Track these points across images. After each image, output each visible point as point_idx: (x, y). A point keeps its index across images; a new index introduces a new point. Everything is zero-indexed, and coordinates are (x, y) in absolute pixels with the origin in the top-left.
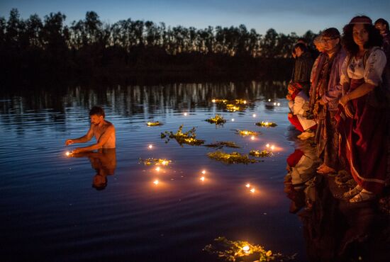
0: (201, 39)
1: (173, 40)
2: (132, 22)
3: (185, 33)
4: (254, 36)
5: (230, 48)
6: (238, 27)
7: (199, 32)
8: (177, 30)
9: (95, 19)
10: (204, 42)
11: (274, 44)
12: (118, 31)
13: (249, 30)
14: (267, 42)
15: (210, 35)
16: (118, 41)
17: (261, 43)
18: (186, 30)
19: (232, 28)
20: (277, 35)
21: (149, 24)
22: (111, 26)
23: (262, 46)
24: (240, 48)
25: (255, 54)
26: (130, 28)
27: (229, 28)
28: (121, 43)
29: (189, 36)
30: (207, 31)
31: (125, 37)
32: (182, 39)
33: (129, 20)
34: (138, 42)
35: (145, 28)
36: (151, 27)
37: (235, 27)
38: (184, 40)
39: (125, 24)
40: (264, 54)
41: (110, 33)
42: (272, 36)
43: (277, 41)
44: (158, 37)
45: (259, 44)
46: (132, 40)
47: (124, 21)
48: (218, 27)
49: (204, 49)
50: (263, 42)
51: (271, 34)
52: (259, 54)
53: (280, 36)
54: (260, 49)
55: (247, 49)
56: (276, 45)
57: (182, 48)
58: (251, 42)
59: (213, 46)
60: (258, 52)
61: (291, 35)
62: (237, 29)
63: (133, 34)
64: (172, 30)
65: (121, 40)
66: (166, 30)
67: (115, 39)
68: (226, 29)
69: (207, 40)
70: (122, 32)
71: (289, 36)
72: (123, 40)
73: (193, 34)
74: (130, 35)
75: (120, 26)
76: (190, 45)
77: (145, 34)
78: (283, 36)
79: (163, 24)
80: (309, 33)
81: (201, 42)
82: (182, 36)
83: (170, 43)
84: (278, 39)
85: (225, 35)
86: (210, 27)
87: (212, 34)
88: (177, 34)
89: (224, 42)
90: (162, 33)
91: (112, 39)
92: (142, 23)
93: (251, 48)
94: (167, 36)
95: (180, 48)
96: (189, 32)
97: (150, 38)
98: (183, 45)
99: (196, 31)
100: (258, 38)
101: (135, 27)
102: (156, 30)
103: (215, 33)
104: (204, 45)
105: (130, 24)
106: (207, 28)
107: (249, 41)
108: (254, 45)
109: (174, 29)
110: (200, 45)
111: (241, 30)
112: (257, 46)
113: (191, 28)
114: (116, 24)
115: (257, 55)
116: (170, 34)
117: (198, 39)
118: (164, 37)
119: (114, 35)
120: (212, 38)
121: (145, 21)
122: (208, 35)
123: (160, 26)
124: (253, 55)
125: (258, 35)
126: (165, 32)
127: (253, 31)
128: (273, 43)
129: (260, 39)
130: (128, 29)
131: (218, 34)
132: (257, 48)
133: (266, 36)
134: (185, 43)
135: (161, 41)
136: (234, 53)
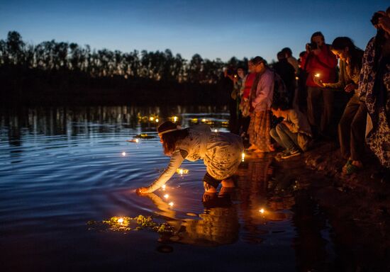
0: (127, 62)
1: (98, 63)
2: (56, 44)
3: (110, 56)
4: (179, 61)
5: (155, 72)
6: (164, 52)
7: (124, 56)
8: (103, 53)
9: (18, 39)
10: (129, 66)
11: (200, 69)
12: (42, 52)
13: (174, 55)
14: (192, 68)
15: (136, 59)
16: (41, 63)
17: (186, 69)
18: (112, 53)
19: (158, 52)
20: (202, 60)
21: (73, 46)
22: (34, 48)
23: (188, 71)
24: (166, 73)
25: (180, 79)
26: (53, 49)
27: (155, 52)
28: (45, 65)
29: (115, 60)
30: (132, 54)
31: (49, 59)
32: (107, 62)
33: (53, 41)
34: (62, 64)
35: (69, 50)
36: (75, 49)
37: (160, 51)
38: (109, 63)
39: (49, 45)
40: (189, 79)
41: (33, 54)
42: (197, 62)
43: (202, 66)
44: (82, 59)
45: (184, 69)
46: (56, 62)
47: (48, 42)
48: (144, 51)
49: (129, 72)
50: (189, 68)
51: (197, 59)
52: (185, 79)
53: (205, 62)
54: (185, 74)
55: (173, 73)
56: (201, 70)
57: (107, 72)
58: (177, 67)
59: (138, 70)
60: (184, 76)
61: (216, 61)
62: (162, 54)
63: (57, 55)
64: (97, 52)
65: (44, 61)
66: (91, 53)
67: (38, 61)
68: (151, 54)
69: (133, 64)
70: (45, 53)
71: (214, 62)
72: (46, 61)
73: (119, 57)
74: (54, 57)
75: (43, 48)
76: (115, 69)
77: (69, 55)
78: (208, 62)
79: (88, 46)
80: (233, 60)
81: (127, 66)
82: (107, 59)
83: (95, 66)
84: (204, 64)
85: (150, 59)
86: (135, 51)
87: (138, 58)
88: (102, 56)
89: (149, 66)
90: (87, 56)
91: (35, 61)
92: (66, 44)
93: (177, 74)
94: (92, 59)
95: (104, 72)
96: (114, 56)
97: (74, 61)
98: (108, 68)
99: (121, 55)
100: (184, 62)
101: (60, 49)
102: (81, 52)
103: (140, 57)
104: (129, 69)
105: (54, 46)
106: (133, 51)
107: (175, 66)
108: (179, 70)
109: (100, 52)
110: (125, 69)
111: (166, 55)
112: (183, 71)
113: (116, 51)
114: (39, 46)
115: (183, 80)
116: (95, 57)
117: (124, 63)
118: (89, 59)
119: (37, 56)
120: (137, 62)
121: (70, 43)
122: (133, 59)
123: (85, 48)
124: (178, 80)
125: (183, 60)
126: (90, 55)
127: (179, 55)
128: (198, 69)
129: (185, 64)
130: (51, 50)
131: (143, 58)
132: (182, 73)
133: (192, 61)
134: (110, 67)
135: (86, 64)
136: (159, 77)
